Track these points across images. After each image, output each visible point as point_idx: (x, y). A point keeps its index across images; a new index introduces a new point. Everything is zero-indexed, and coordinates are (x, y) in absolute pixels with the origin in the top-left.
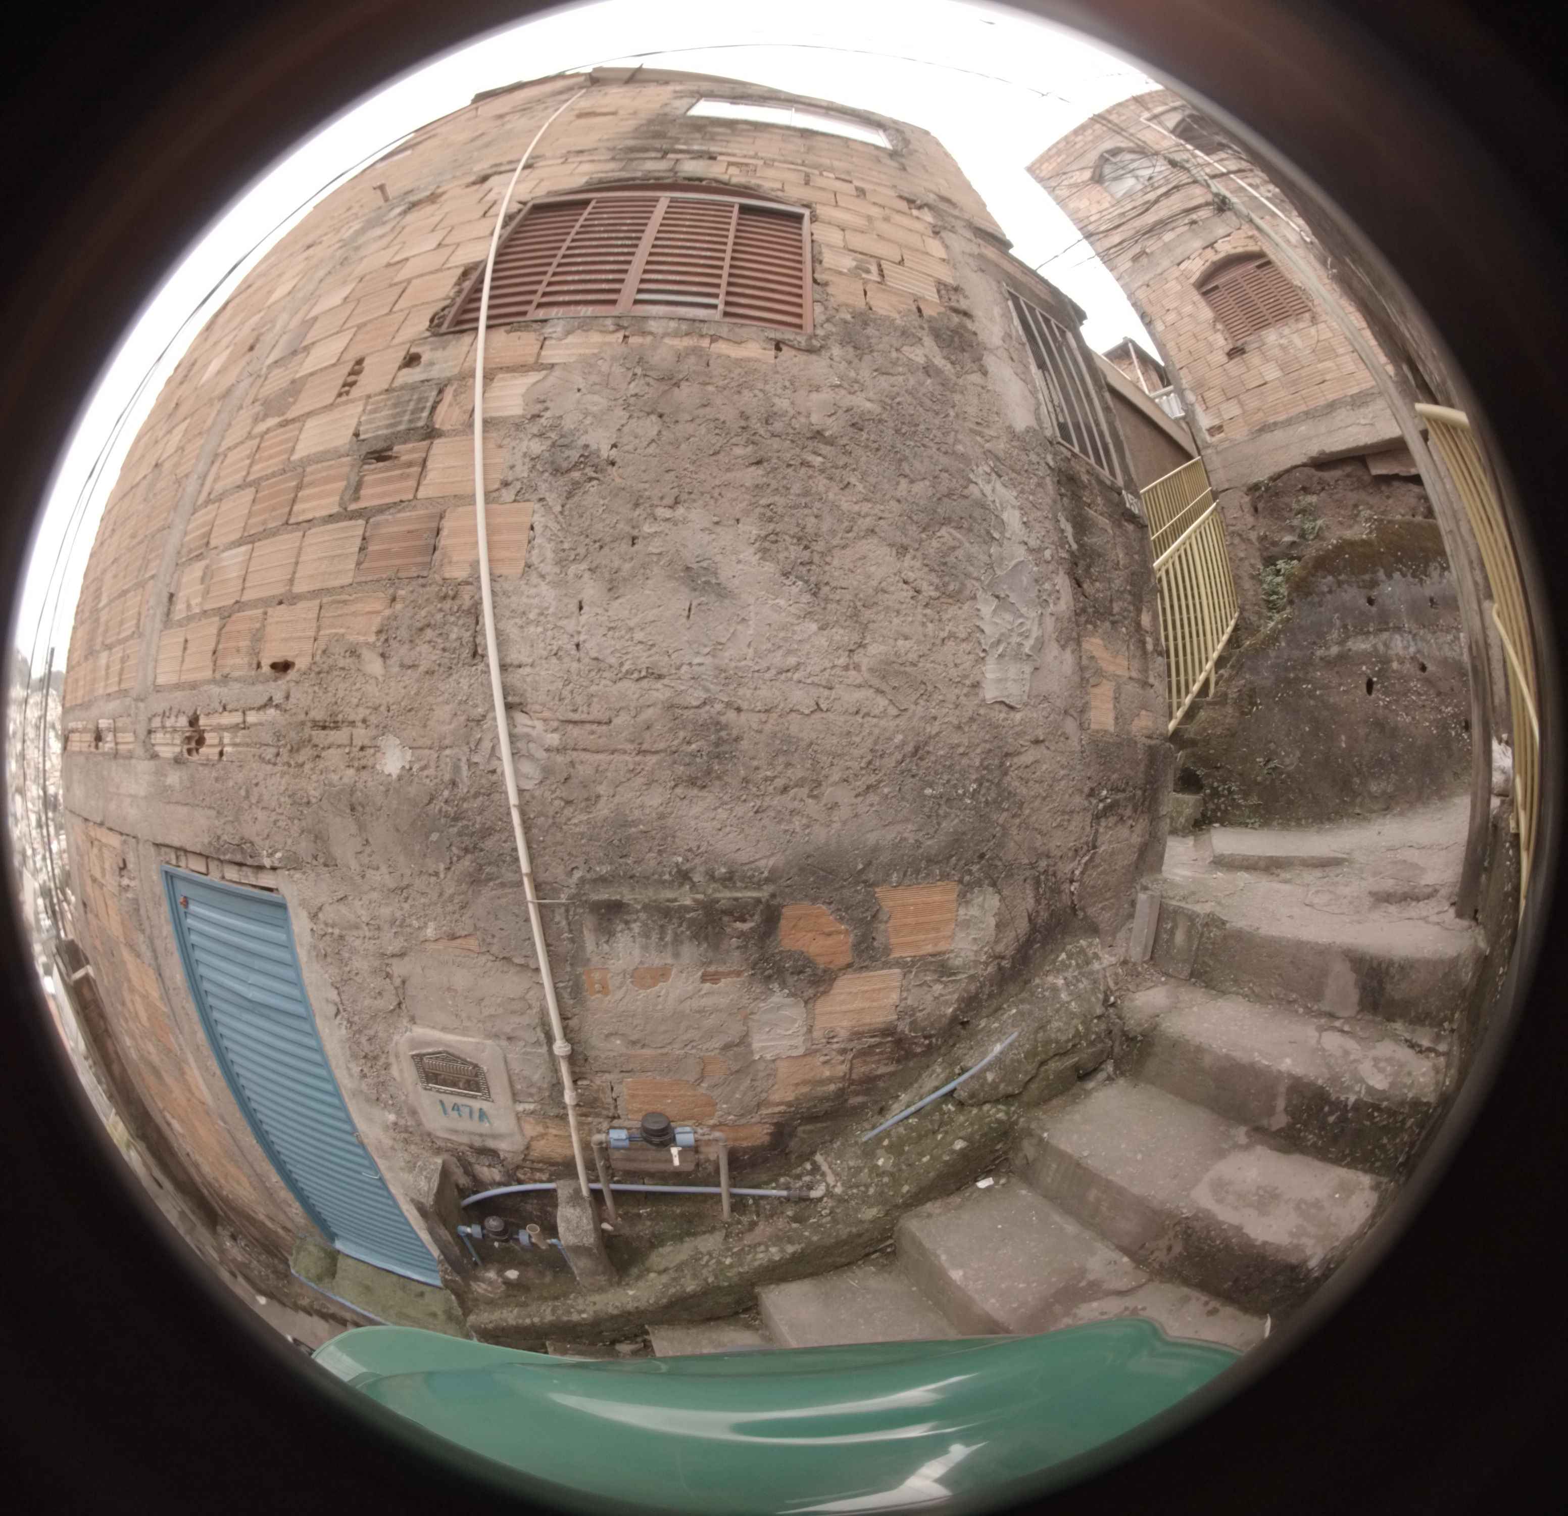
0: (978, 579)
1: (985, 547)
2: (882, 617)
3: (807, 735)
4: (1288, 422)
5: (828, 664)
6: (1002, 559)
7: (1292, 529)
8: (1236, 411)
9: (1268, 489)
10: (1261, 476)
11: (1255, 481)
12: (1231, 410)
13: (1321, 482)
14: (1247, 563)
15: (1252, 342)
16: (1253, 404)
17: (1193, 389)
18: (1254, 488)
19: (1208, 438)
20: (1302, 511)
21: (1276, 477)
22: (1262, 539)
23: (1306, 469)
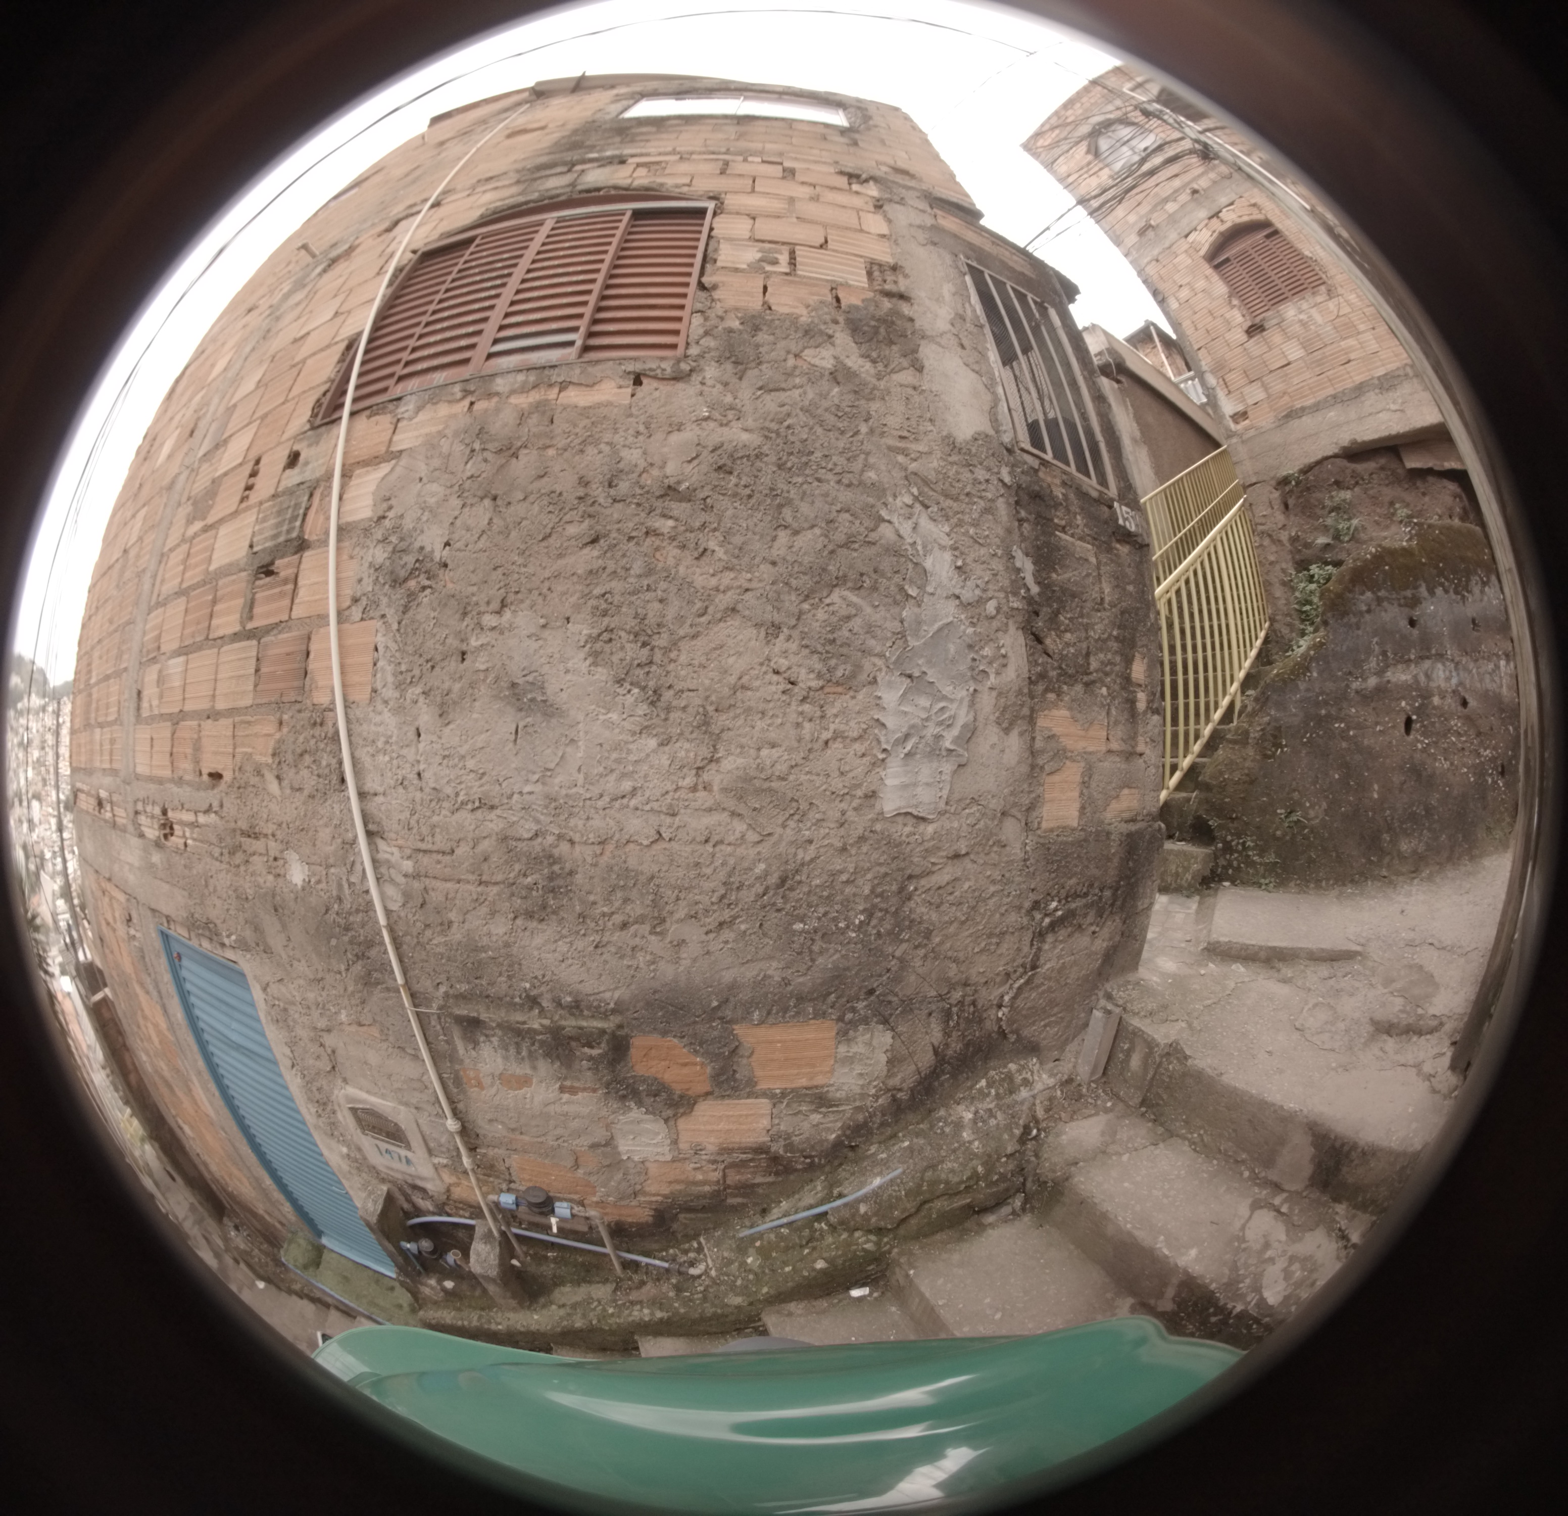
0: (881, 655)
1: (895, 610)
2: (740, 722)
3: (648, 868)
4: (1317, 408)
5: (670, 787)
6: (919, 623)
7: (1326, 528)
8: (1260, 395)
9: (1298, 483)
10: (1291, 468)
11: (1285, 473)
12: (1256, 394)
13: (1354, 475)
14: (1278, 567)
15: (1270, 318)
16: (1277, 387)
17: (1213, 372)
18: (1284, 482)
19: (1233, 426)
20: (1336, 509)
21: (1307, 470)
22: (1294, 540)
23: (1337, 460)
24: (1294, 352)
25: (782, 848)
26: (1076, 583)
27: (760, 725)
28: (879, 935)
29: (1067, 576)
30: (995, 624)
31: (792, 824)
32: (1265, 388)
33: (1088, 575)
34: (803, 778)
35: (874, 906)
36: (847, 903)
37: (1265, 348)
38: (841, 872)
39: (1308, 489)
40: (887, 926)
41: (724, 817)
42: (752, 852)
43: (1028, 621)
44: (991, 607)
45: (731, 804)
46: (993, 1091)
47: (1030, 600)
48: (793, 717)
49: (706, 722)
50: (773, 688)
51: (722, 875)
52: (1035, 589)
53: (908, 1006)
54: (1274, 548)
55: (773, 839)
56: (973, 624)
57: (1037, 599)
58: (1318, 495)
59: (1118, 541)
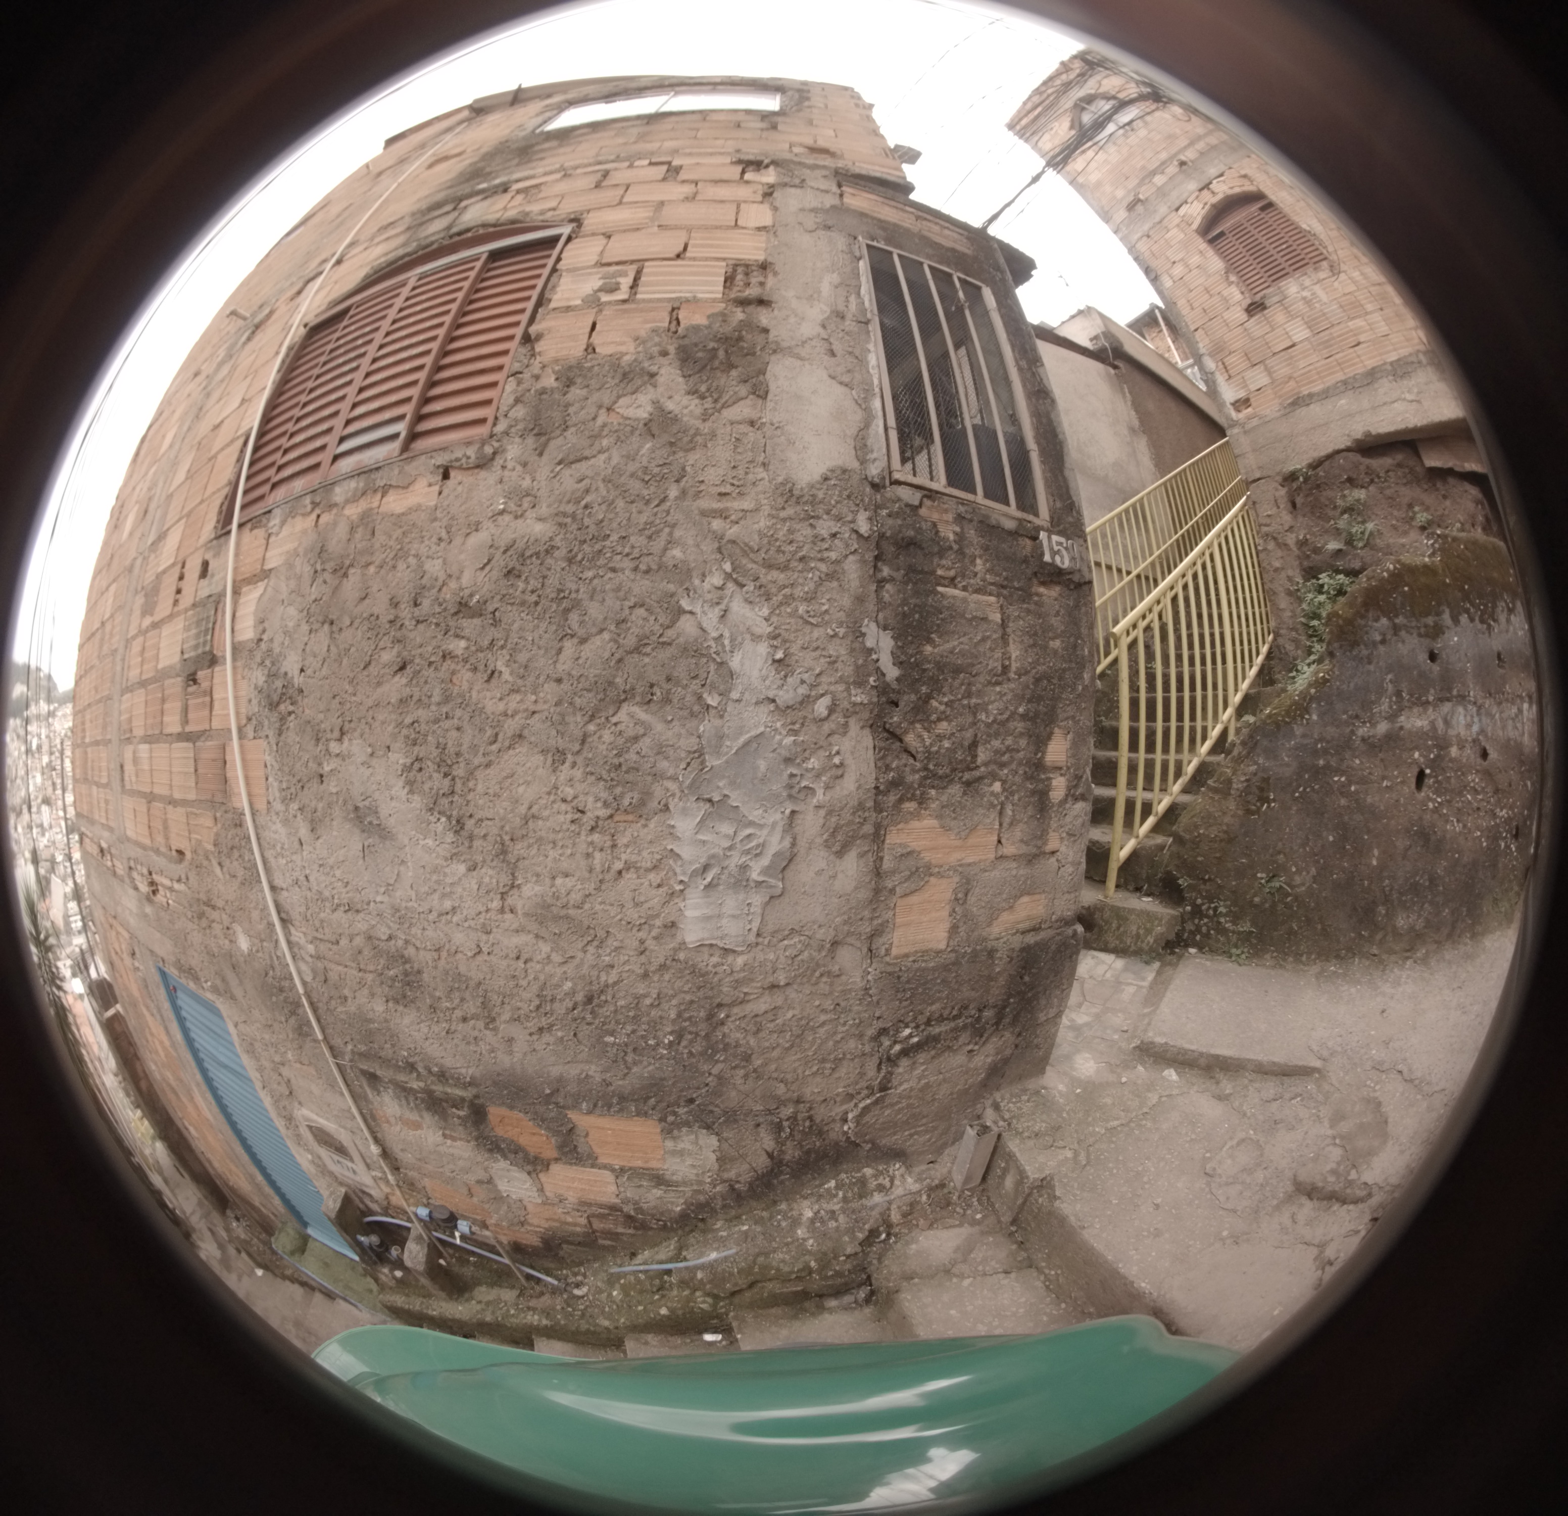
0: (675, 779)
7: (1338, 532)
8: (1264, 380)
9: (1307, 479)
10: (1299, 463)
11: (1292, 468)
12: (1258, 378)
13: (1369, 471)
14: (1283, 575)
15: (1272, 295)
16: (1282, 371)
17: (1211, 355)
18: (1291, 477)
19: (1234, 414)
20: (1349, 510)
21: (1316, 465)
22: (1302, 544)
23: (1350, 454)
24: (1299, 333)
25: (585, 970)
26: (962, 654)
27: (552, 854)
28: (691, 1054)
29: (948, 646)
30: (827, 727)
31: (591, 949)
32: (1269, 372)
33: (984, 639)
34: (598, 907)
35: (683, 1029)
36: (654, 1025)
37: (1267, 328)
38: (645, 996)
39: (1318, 486)
40: (697, 1048)
41: (529, 938)
42: (559, 971)
43: (879, 716)
44: (821, 707)
45: (534, 927)
46: (841, 1194)
47: (883, 689)
48: (582, 847)
49: (504, 851)
50: (561, 818)
51: (535, 988)
52: (892, 672)
53: (731, 1117)
54: (1279, 553)
55: (577, 961)
56: (795, 733)
57: (895, 685)
58: (1329, 493)
59: (1043, 584)
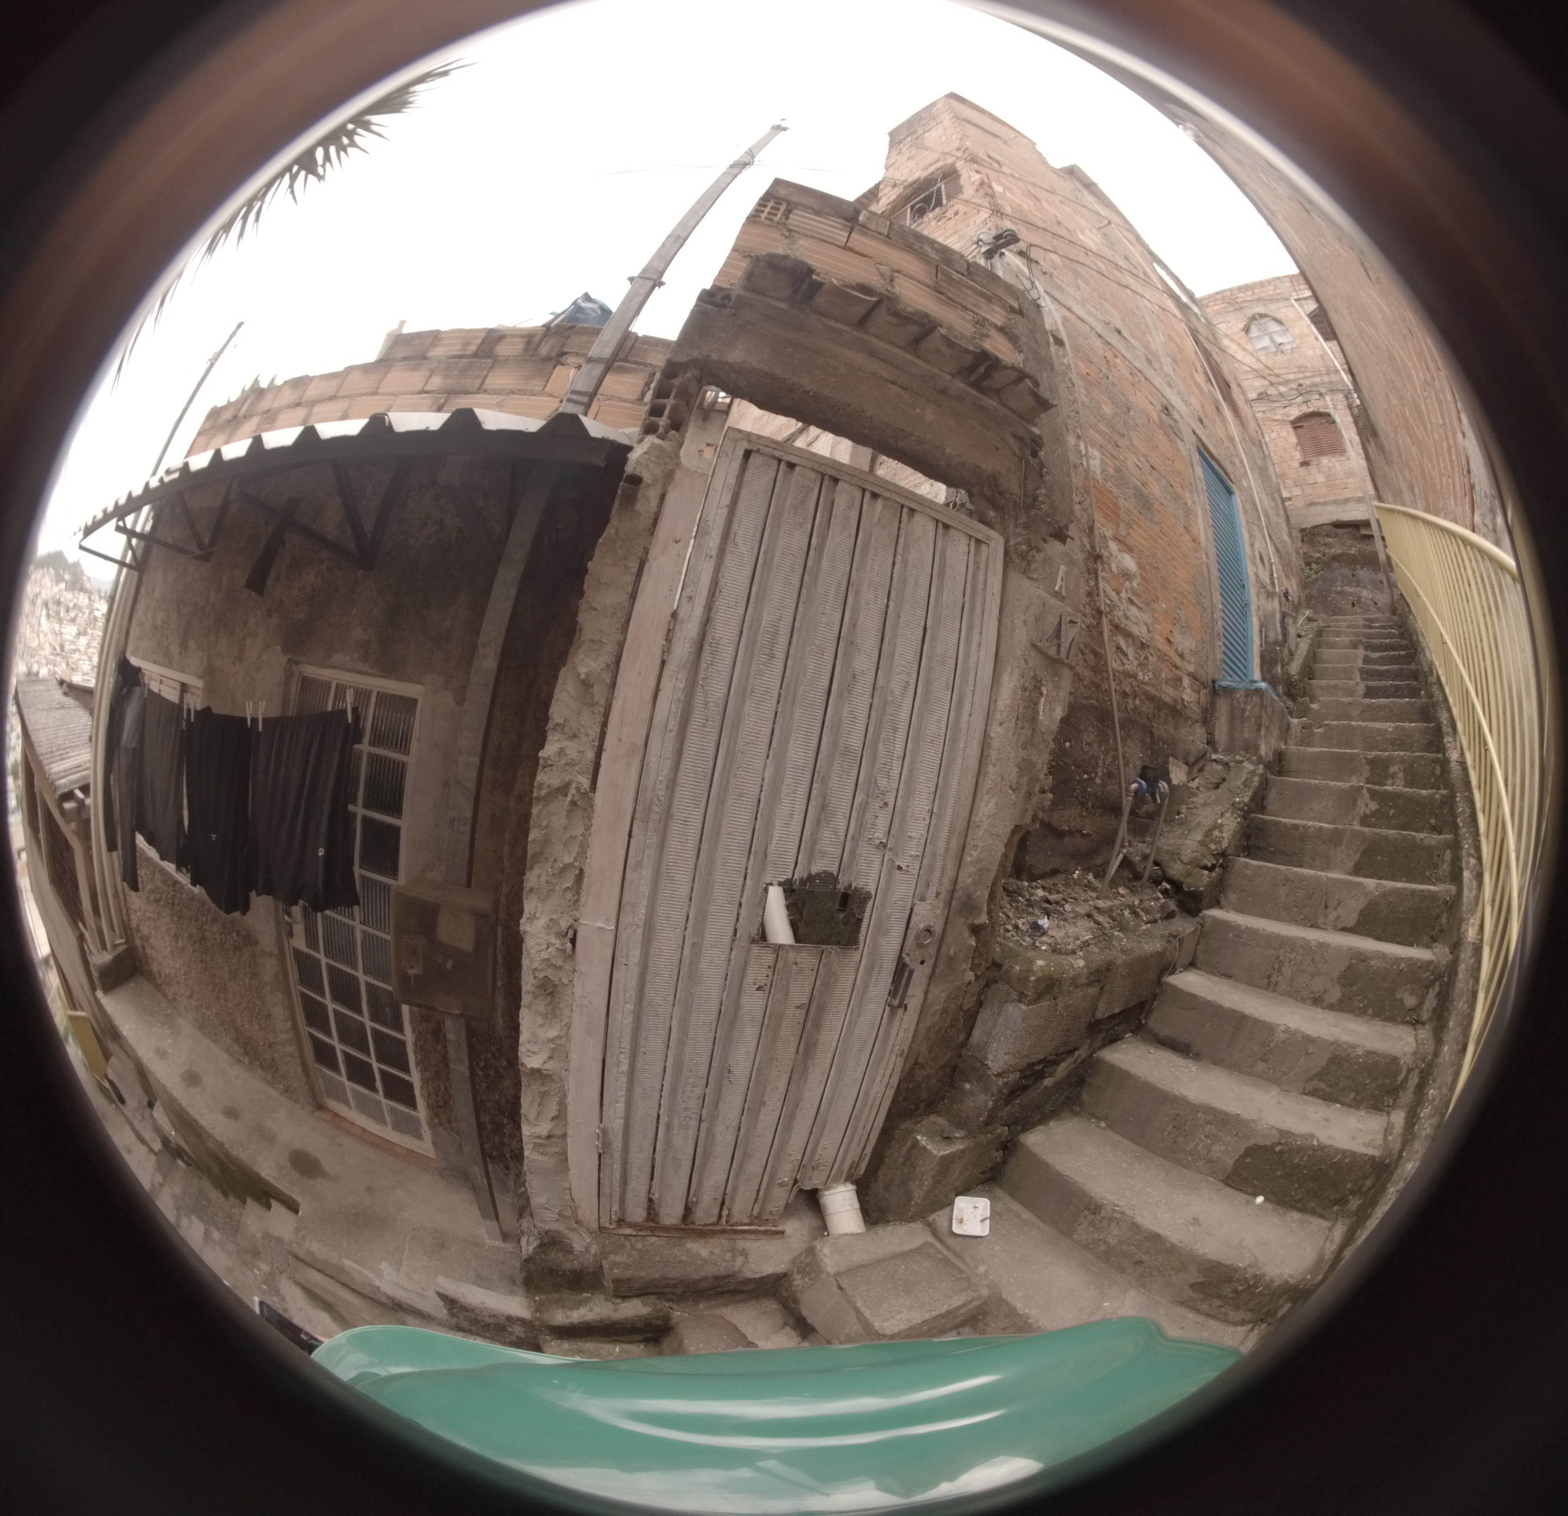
4: (1325, 504)
7: (1319, 552)
9: (1310, 532)
10: (1308, 526)
11: (1304, 527)
12: (1299, 491)
13: (1335, 533)
14: (1298, 564)
15: (1314, 461)
16: (1308, 491)
18: (1305, 530)
20: (1325, 545)
21: (1315, 527)
22: (1305, 554)
24: (1321, 477)
32: (1303, 490)
37: (1307, 473)
39: (1314, 535)
54: (1297, 556)
58: (1318, 538)
